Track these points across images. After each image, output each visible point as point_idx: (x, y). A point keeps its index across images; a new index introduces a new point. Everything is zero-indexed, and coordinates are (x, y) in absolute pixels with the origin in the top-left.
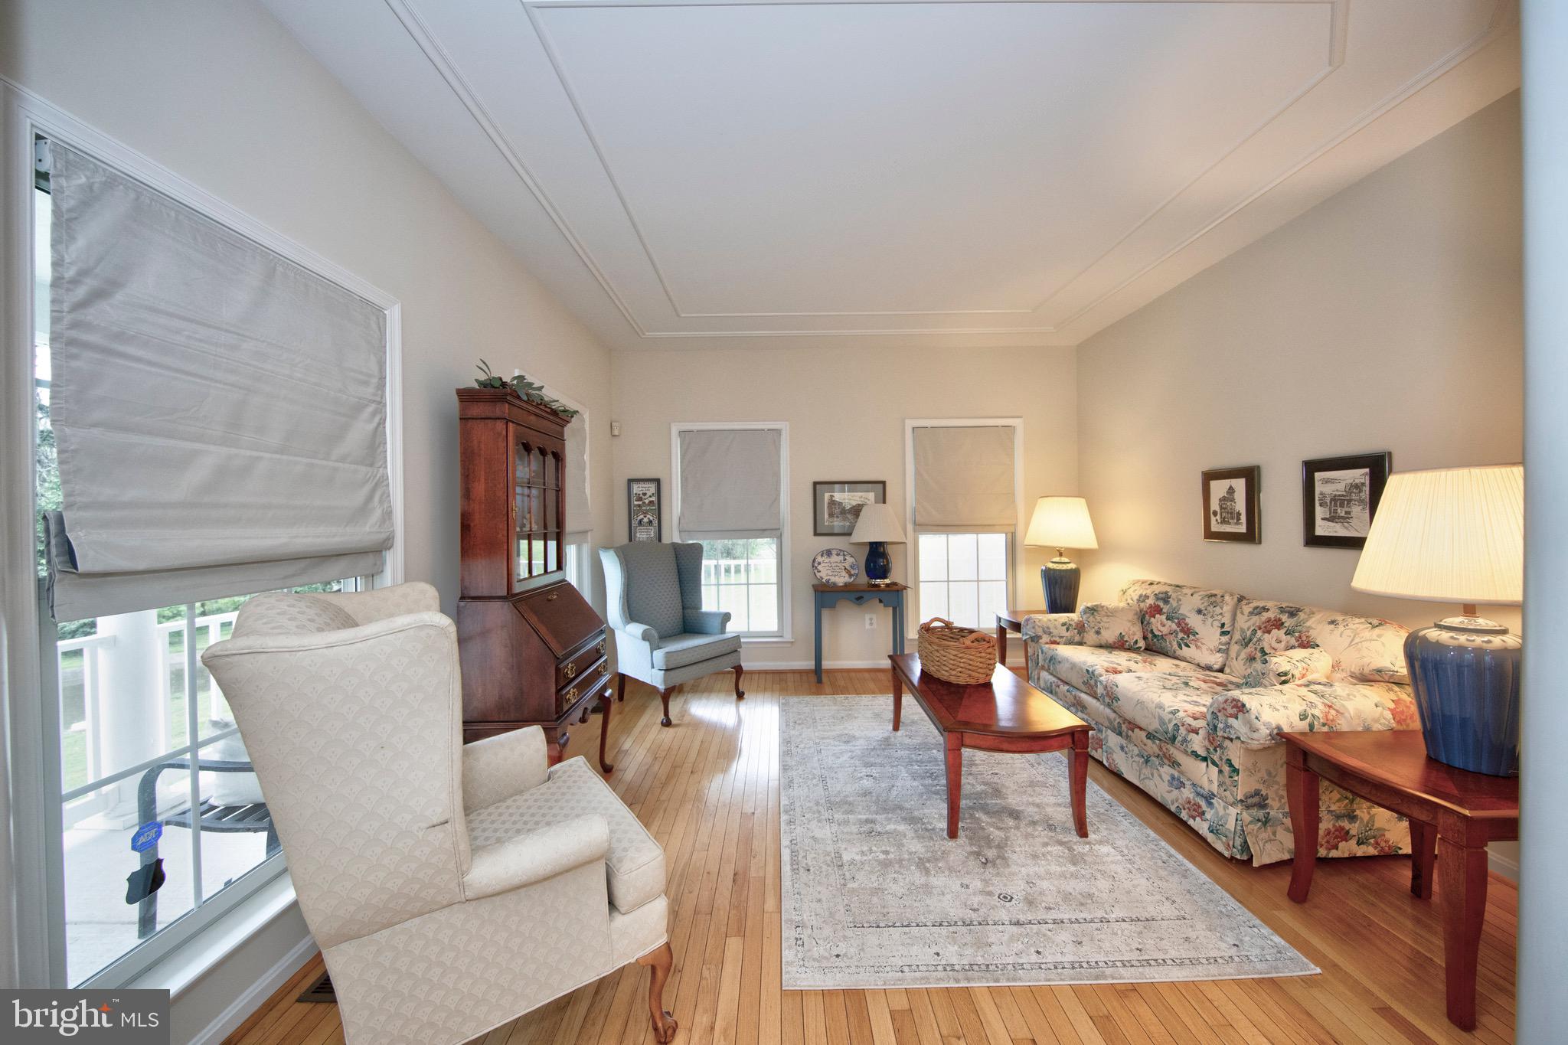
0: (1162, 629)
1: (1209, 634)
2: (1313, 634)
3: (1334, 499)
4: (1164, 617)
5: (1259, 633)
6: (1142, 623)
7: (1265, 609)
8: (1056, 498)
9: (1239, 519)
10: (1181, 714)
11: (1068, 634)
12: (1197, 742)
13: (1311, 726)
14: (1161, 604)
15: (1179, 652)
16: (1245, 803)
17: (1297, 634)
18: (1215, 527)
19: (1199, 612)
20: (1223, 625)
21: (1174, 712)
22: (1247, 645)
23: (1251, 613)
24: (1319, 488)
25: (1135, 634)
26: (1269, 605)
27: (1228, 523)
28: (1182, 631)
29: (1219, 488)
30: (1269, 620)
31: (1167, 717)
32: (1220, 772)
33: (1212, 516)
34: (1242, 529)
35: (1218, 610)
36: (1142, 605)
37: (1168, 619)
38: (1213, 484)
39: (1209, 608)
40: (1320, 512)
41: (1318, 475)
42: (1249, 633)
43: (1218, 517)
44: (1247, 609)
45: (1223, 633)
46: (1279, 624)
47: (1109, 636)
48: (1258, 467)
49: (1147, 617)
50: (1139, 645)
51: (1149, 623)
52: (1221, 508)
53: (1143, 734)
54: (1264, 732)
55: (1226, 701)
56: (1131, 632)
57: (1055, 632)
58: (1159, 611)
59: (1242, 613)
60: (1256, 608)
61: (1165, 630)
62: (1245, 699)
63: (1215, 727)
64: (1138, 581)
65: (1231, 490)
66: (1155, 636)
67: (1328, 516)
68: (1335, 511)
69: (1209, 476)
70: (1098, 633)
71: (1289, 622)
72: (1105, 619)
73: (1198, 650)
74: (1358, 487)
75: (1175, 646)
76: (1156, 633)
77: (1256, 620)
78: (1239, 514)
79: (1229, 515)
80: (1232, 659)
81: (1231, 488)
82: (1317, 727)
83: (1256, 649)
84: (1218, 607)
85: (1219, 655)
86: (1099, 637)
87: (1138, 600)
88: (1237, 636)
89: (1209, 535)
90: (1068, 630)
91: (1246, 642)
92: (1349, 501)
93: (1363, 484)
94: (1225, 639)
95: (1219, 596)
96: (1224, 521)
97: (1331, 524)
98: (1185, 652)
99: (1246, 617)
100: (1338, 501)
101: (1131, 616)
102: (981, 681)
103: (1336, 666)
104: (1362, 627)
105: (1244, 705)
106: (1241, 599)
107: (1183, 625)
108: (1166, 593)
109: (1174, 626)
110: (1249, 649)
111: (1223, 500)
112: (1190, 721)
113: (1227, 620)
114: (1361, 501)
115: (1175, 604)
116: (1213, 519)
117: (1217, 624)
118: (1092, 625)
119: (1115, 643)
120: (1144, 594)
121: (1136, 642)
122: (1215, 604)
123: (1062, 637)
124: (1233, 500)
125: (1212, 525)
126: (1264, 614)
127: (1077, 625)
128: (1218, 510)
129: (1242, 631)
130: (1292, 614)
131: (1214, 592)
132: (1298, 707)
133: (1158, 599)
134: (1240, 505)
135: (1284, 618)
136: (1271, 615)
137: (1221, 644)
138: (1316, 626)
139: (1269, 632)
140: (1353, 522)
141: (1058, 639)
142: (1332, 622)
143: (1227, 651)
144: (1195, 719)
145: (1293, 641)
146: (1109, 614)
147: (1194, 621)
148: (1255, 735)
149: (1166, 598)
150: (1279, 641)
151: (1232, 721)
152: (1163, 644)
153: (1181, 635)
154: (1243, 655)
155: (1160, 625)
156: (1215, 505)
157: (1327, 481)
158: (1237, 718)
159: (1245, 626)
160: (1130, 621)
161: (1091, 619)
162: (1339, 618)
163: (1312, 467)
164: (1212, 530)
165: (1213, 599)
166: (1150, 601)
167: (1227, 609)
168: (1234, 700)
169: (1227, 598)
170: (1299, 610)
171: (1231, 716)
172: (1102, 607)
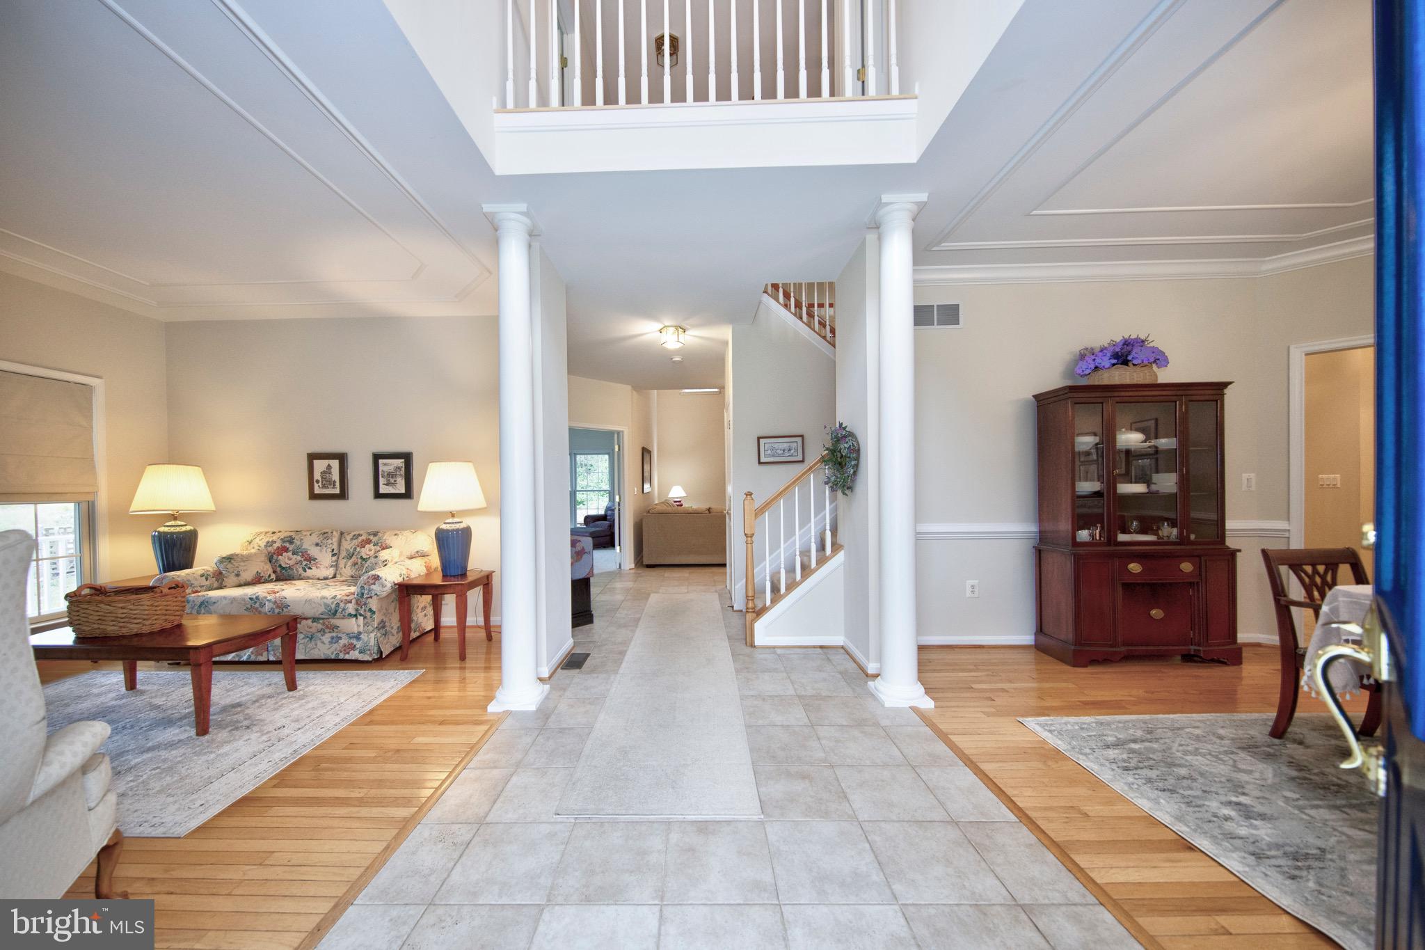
0: (289, 562)
1: (325, 559)
2: (388, 542)
3: (389, 474)
4: (290, 554)
5: (358, 549)
6: (270, 562)
7: (361, 535)
8: (161, 466)
9: (334, 485)
10: (339, 597)
11: (208, 583)
12: (351, 607)
13: (403, 578)
14: (287, 545)
15: (304, 574)
16: (378, 629)
17: (380, 544)
18: (317, 490)
19: (317, 545)
20: (333, 550)
21: (334, 597)
22: (351, 557)
23: (352, 539)
24: (381, 468)
25: (267, 569)
26: (361, 532)
27: (328, 488)
28: (306, 560)
29: (320, 466)
30: (363, 540)
31: (329, 602)
32: (365, 618)
33: (315, 483)
34: (337, 491)
35: (330, 541)
36: (270, 549)
37: (293, 554)
38: (316, 462)
39: (324, 541)
40: (382, 481)
41: (381, 461)
42: (351, 551)
43: (320, 484)
44: (349, 538)
45: (333, 555)
46: (369, 542)
47: (248, 575)
48: (346, 454)
49: (275, 557)
50: (272, 577)
51: (277, 561)
52: (322, 478)
53: (309, 622)
54: (389, 585)
55: (368, 578)
56: (265, 569)
57: (196, 583)
58: (286, 550)
59: (346, 540)
60: (354, 535)
61: (291, 563)
62: (378, 573)
63: (363, 594)
64: (262, 533)
65: (329, 467)
66: (284, 568)
67: (386, 483)
68: (389, 480)
69: (312, 457)
70: (238, 575)
71: (374, 539)
72: (242, 564)
73: (318, 570)
74: (399, 468)
75: (301, 570)
76: (284, 566)
77: (355, 542)
78: (335, 482)
79: (327, 482)
80: (342, 568)
81: (329, 465)
82: (405, 579)
83: (357, 558)
84: (330, 540)
85: (332, 569)
86: (240, 578)
87: (266, 546)
88: (343, 554)
89: (314, 496)
90: (207, 579)
91: (350, 556)
92: (396, 475)
93: (402, 467)
94: (334, 558)
95: (329, 533)
96: (324, 486)
97: (387, 487)
98: (309, 573)
99: (349, 542)
100: (391, 475)
101: (263, 558)
102: (176, 623)
103: (401, 555)
104: (408, 534)
105: (378, 576)
106: (342, 534)
107: (306, 556)
108: (290, 537)
109: (299, 558)
110: (353, 560)
111: (323, 473)
112: (346, 598)
113: (335, 547)
114: (401, 475)
115: (298, 543)
116: (316, 485)
117: (330, 550)
118: (231, 570)
119: (253, 580)
120: (271, 540)
121: (270, 576)
122: (327, 538)
123: (203, 586)
124: (330, 473)
125: (315, 490)
126: (360, 538)
127: (214, 574)
128: (320, 479)
129: (347, 550)
130: (375, 534)
131: (325, 531)
132: (398, 572)
133: (284, 542)
134: (336, 476)
135: (371, 537)
136: (363, 537)
137: (332, 562)
138: (389, 538)
139: (364, 547)
140: (397, 485)
141: (199, 589)
142: (396, 535)
143: (336, 566)
144: (348, 596)
145: (378, 548)
146: (245, 559)
147: (314, 551)
148: (385, 589)
149: (291, 541)
150: (370, 550)
151: (373, 587)
152: (291, 573)
153: (304, 563)
154: (349, 563)
155: (285, 560)
156: (317, 476)
157: (385, 464)
158: (375, 584)
159: (349, 547)
160: (262, 562)
161: (229, 566)
162: (398, 532)
163: (377, 457)
164: (316, 492)
165: (326, 535)
166: (278, 544)
167: (335, 540)
168: (373, 575)
169: (334, 533)
170: (378, 532)
171: (372, 584)
172: (237, 555)
